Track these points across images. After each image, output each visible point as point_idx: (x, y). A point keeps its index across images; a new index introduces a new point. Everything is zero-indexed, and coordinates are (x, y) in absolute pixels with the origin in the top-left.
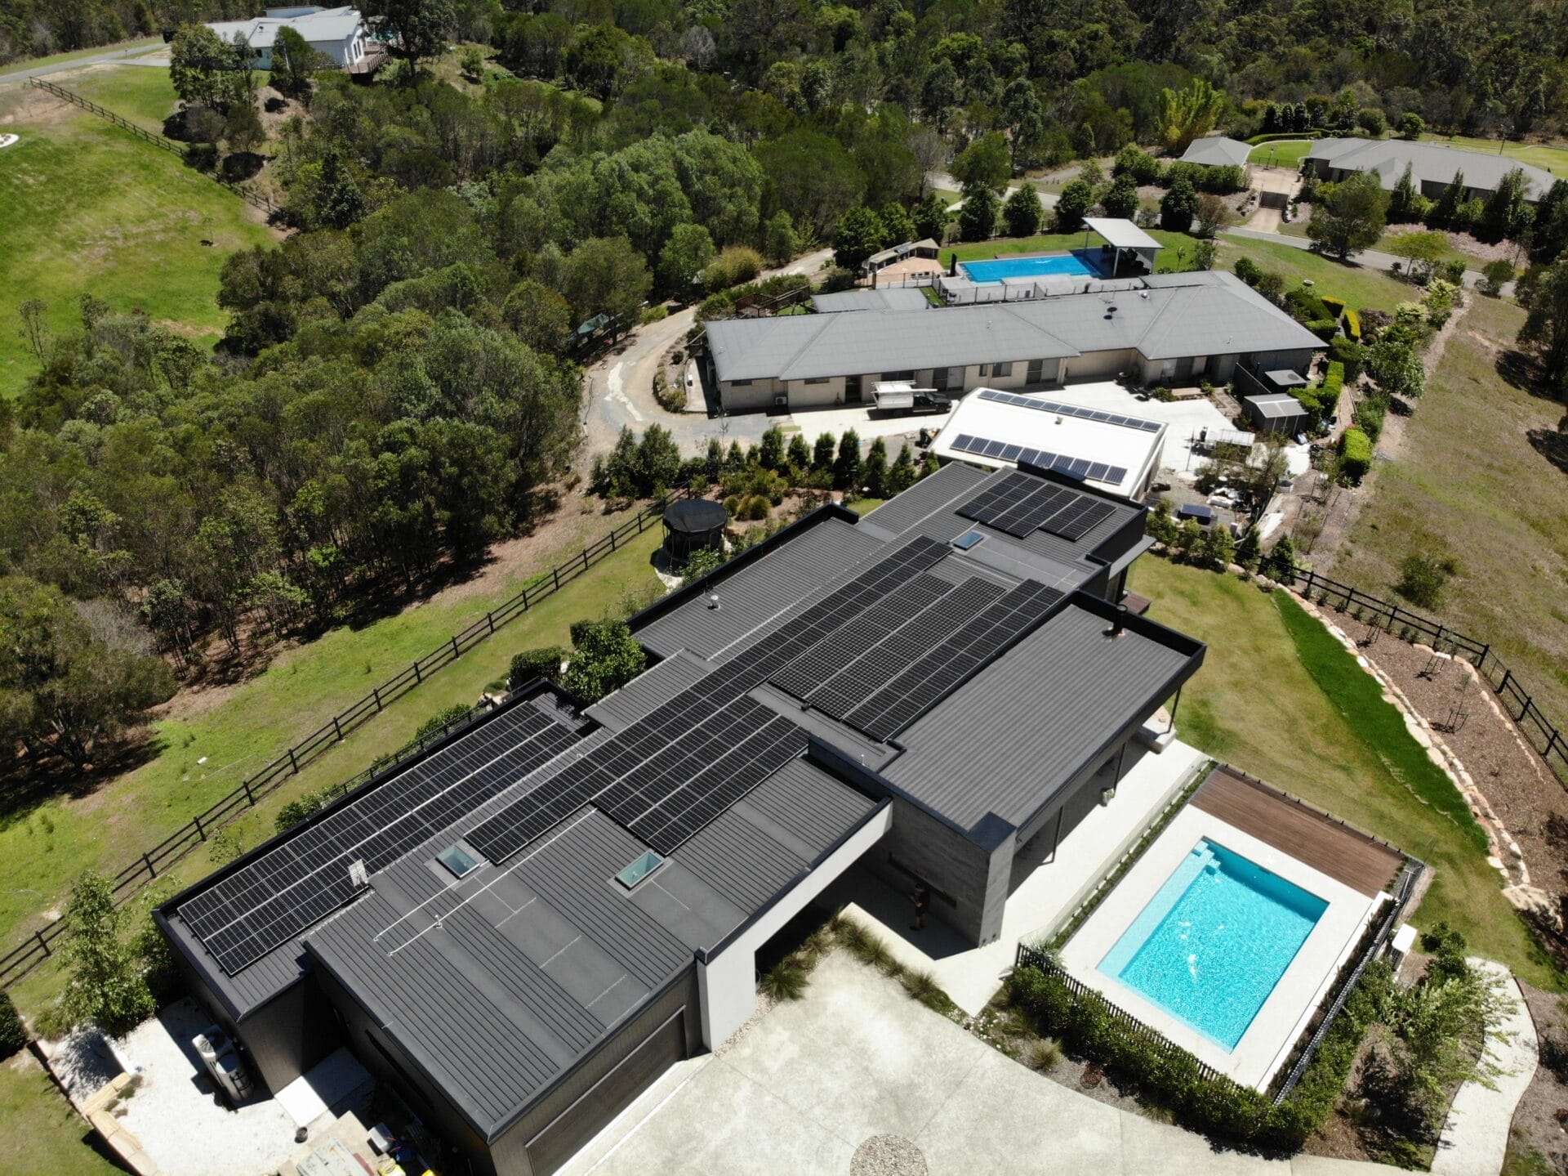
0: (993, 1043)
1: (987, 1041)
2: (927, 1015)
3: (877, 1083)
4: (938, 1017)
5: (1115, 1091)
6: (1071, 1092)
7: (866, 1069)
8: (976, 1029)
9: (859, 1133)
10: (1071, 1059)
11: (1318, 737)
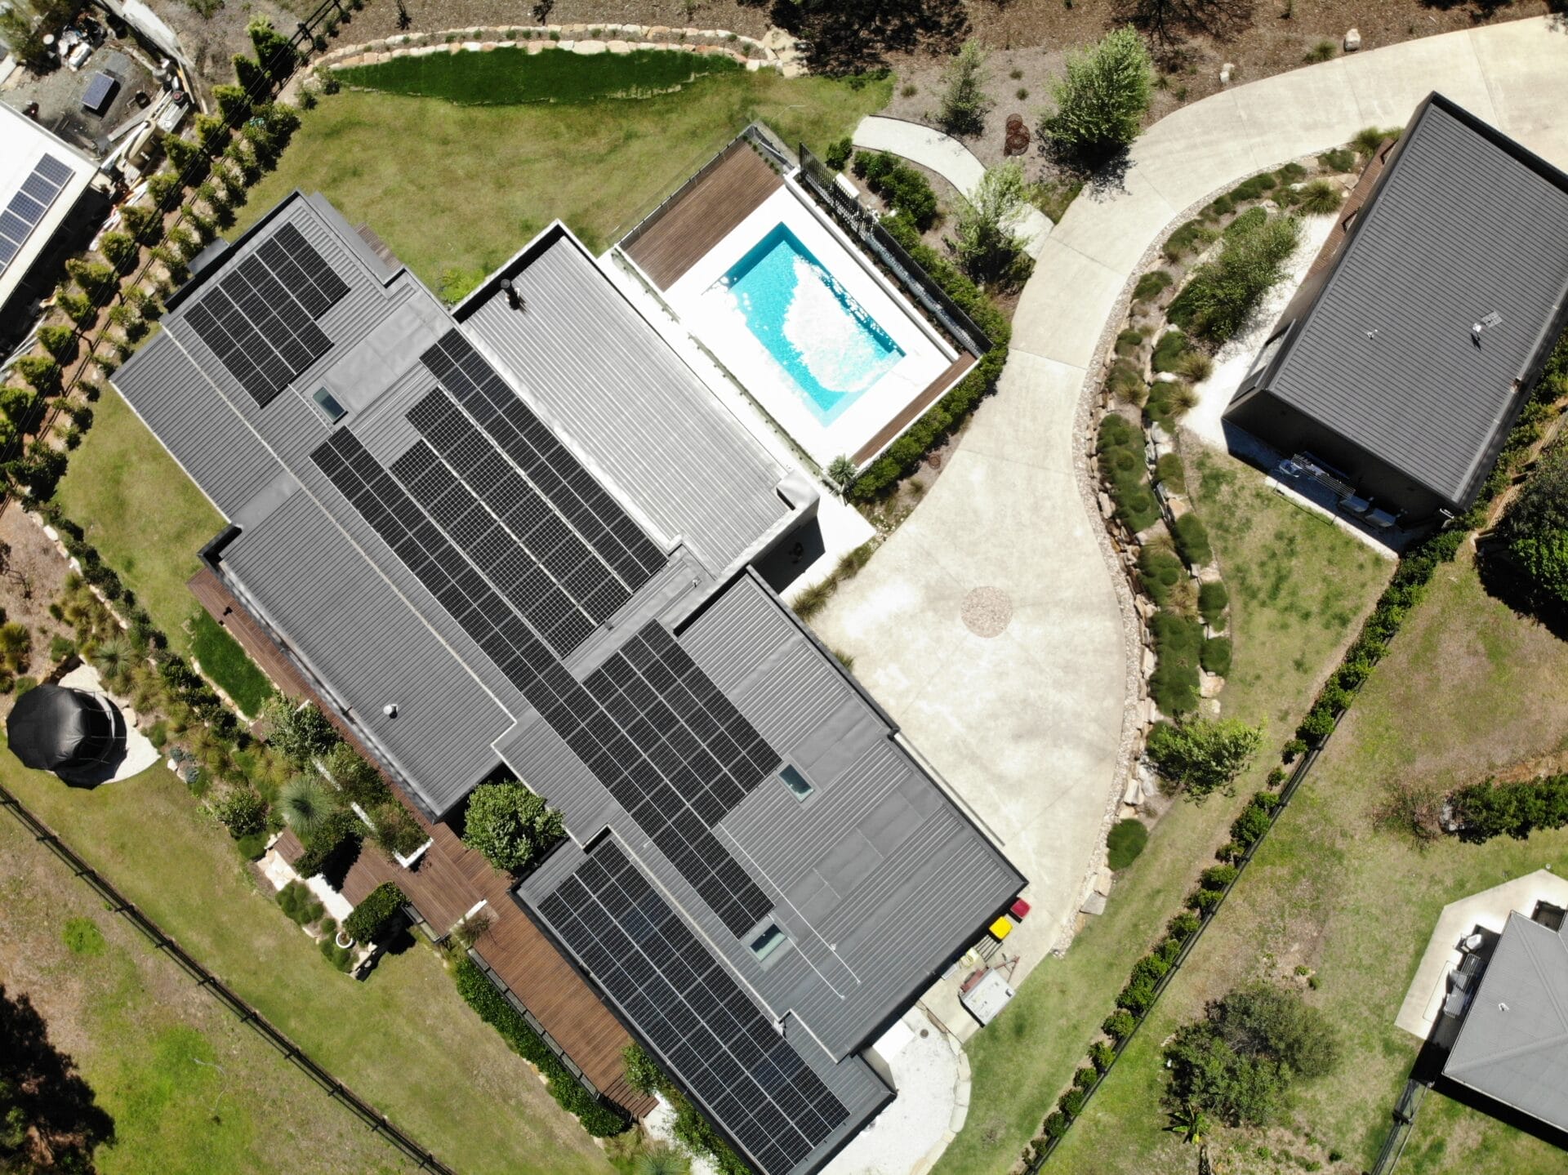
0: (898, 523)
1: (897, 528)
2: (871, 566)
3: (922, 611)
4: (874, 558)
5: (943, 448)
6: (941, 478)
7: (911, 617)
8: (886, 532)
9: (959, 628)
10: (916, 471)
11: (584, 140)
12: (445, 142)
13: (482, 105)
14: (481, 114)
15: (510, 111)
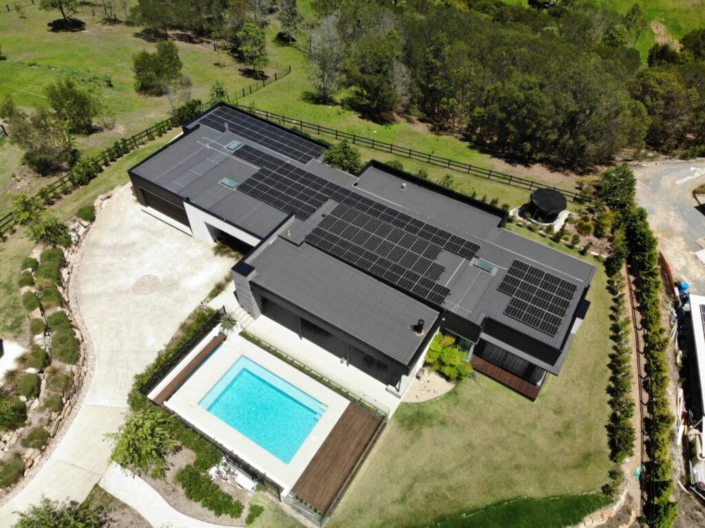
0: (195, 311)
2: (209, 291)
4: (208, 294)
7: (185, 276)
8: (201, 306)
9: (160, 276)
11: (431, 490)
12: (518, 467)
13: (509, 501)
14: (505, 494)
15: (489, 501)
